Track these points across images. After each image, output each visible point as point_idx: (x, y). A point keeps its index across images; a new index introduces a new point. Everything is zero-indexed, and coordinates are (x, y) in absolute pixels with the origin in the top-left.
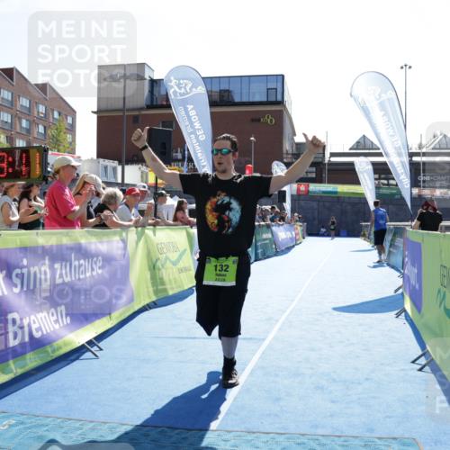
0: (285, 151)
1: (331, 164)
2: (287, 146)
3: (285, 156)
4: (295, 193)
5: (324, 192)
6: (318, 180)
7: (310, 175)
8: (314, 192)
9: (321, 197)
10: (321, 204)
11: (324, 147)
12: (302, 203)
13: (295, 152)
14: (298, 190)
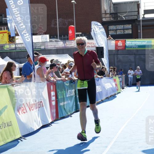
0: (103, 12)
1: (145, 20)
2: (105, 7)
3: (103, 16)
4: (113, 48)
5: (139, 46)
6: (134, 36)
7: (127, 32)
8: (131, 47)
9: (137, 50)
10: (137, 57)
11: (138, 5)
12: (120, 57)
13: (112, 11)
14: (116, 45)
